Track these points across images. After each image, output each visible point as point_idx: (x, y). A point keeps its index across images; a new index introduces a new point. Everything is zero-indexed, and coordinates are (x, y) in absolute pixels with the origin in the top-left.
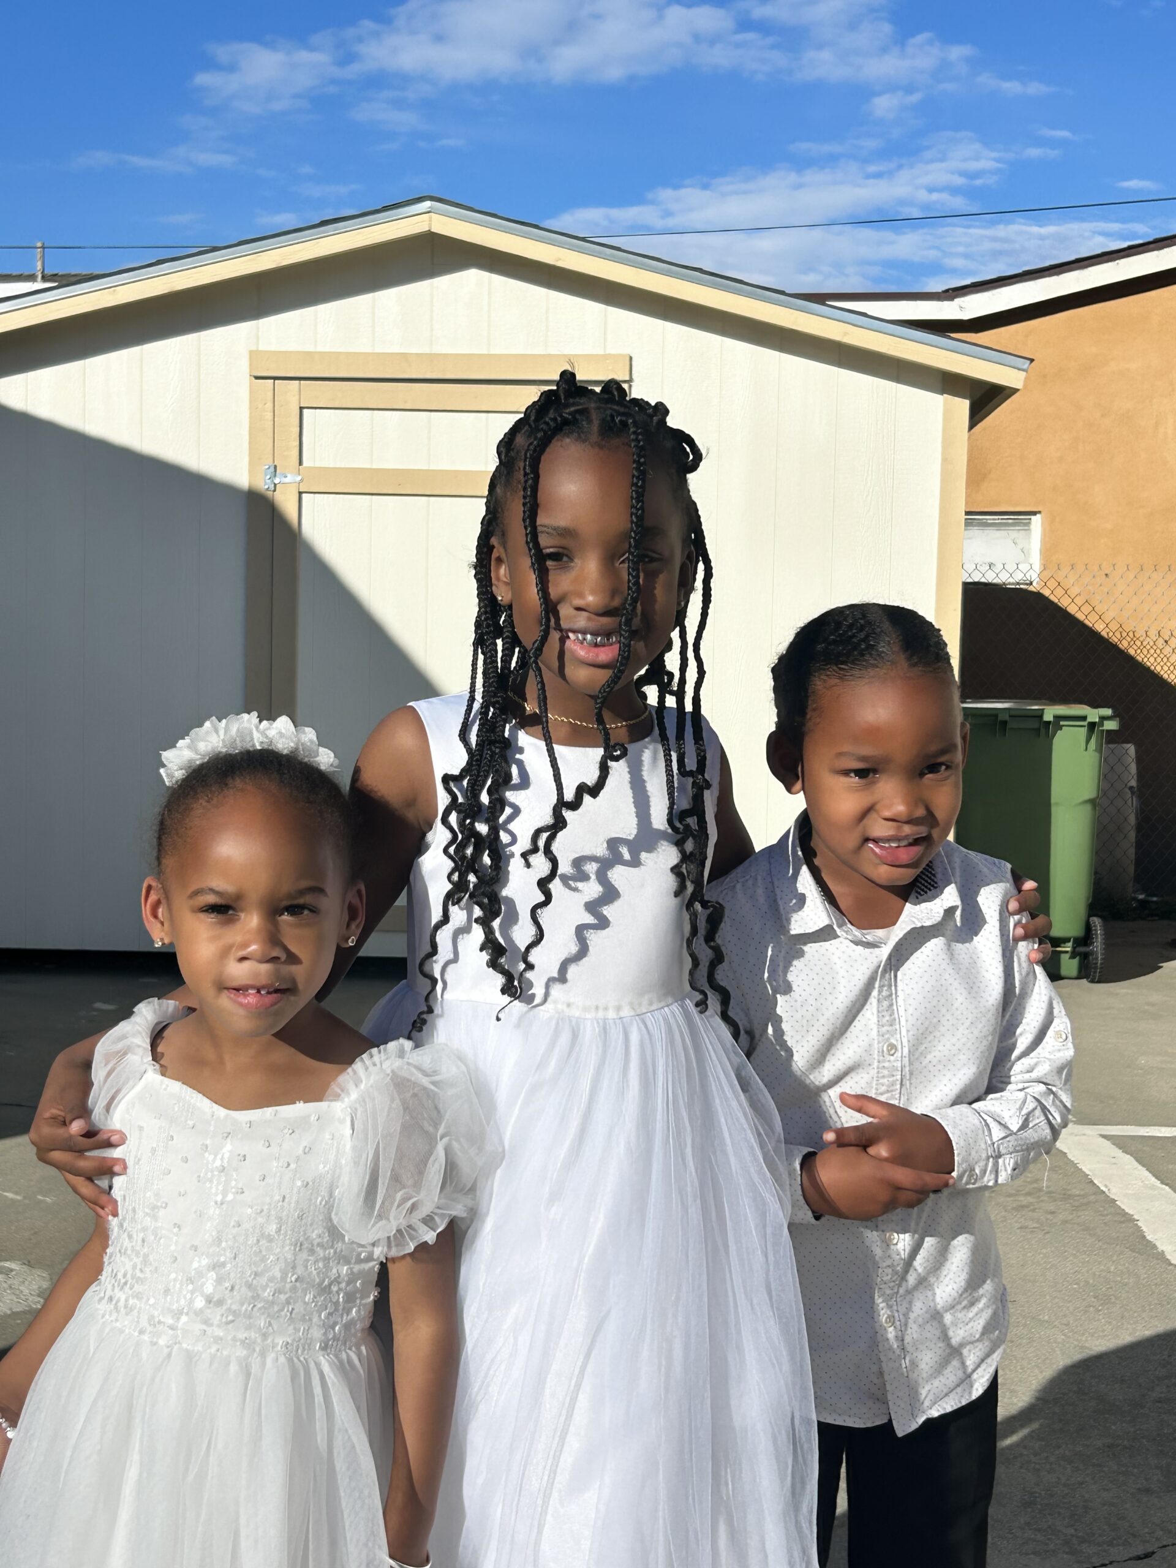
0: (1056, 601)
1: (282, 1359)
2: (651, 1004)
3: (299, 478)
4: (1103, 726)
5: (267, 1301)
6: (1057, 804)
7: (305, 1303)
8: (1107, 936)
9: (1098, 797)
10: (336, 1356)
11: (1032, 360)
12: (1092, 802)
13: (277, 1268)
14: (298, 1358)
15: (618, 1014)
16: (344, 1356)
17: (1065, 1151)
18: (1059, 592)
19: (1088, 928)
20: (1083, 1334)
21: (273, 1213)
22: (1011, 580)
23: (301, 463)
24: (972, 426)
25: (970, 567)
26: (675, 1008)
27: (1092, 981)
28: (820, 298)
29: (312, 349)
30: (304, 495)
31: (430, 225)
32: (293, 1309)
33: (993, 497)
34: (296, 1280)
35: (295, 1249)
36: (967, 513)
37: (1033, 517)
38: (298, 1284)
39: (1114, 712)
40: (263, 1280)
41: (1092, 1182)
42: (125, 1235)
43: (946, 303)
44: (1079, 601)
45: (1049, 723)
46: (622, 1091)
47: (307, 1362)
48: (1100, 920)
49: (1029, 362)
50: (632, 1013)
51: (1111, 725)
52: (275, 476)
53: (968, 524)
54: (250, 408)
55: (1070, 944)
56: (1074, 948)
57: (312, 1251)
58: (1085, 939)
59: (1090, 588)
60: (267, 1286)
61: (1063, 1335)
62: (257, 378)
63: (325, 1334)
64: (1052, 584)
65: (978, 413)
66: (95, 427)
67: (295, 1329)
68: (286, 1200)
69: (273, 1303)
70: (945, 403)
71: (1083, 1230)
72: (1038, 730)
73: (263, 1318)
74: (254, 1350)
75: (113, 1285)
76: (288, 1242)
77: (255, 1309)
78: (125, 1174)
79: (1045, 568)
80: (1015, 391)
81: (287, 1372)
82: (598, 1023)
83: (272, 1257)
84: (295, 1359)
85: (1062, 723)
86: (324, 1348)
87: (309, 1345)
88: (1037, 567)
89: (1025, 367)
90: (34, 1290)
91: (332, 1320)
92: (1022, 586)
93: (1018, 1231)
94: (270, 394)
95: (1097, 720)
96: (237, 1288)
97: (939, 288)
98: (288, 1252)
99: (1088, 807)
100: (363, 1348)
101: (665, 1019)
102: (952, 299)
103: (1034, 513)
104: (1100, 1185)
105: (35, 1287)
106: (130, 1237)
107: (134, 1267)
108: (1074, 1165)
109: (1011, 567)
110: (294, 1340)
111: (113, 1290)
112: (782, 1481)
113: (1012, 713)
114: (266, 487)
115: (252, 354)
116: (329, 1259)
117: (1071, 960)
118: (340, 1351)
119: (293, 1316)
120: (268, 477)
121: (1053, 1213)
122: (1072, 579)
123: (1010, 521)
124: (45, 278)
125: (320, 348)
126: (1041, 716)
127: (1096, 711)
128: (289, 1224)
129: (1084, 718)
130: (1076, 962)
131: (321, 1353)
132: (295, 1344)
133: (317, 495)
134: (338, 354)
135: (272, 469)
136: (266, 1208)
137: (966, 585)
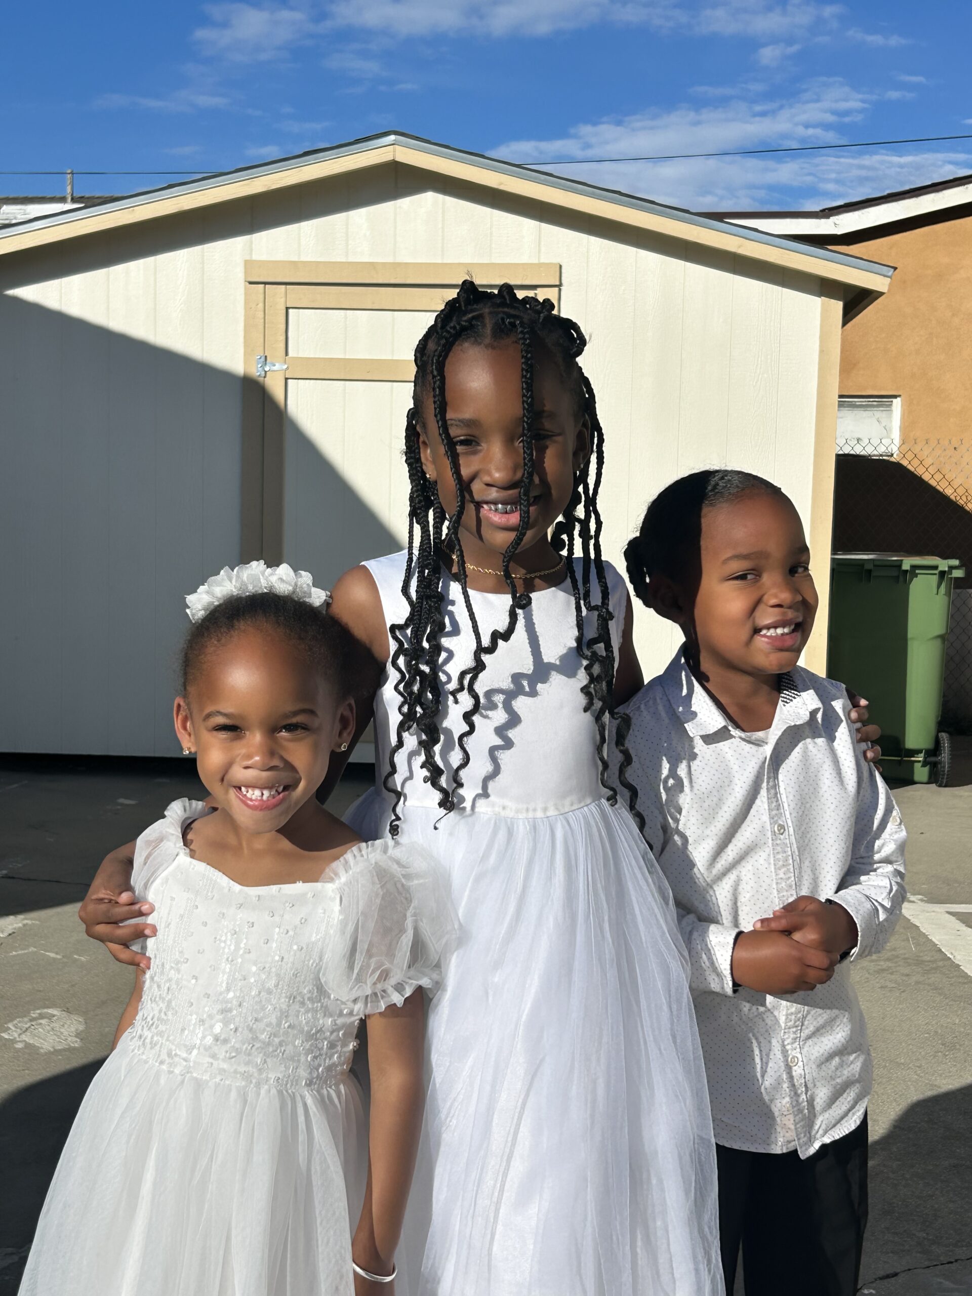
0: (912, 469)
1: (274, 1091)
2: (572, 805)
3: (285, 367)
4: (951, 574)
5: (264, 1043)
6: (912, 639)
7: (295, 1046)
8: (953, 748)
9: (947, 633)
10: (318, 1091)
11: (895, 269)
12: (942, 637)
13: (274, 1016)
14: (287, 1091)
15: (545, 814)
16: (325, 1092)
17: (918, 924)
18: (916, 462)
19: (937, 742)
20: (933, 1075)
21: (274, 970)
22: (875, 453)
23: (287, 354)
24: (845, 323)
25: (841, 442)
26: (593, 807)
27: (940, 786)
28: (719, 217)
29: (295, 259)
30: (289, 381)
31: (394, 155)
32: (284, 1051)
33: (863, 384)
34: (289, 1027)
35: (289, 1002)
36: (841, 396)
37: (894, 400)
38: (290, 1030)
39: (961, 562)
40: (261, 1025)
41: (940, 950)
42: (155, 986)
43: (823, 221)
44: (932, 470)
45: (907, 571)
46: (550, 878)
47: (294, 1095)
48: (948, 735)
49: (893, 270)
50: (556, 813)
51: (958, 574)
52: (266, 364)
53: (841, 405)
54: (245, 308)
55: (922, 755)
56: (925, 758)
57: (303, 1003)
58: (934, 751)
59: (941, 459)
60: (264, 1030)
61: (917, 1075)
62: (251, 283)
63: (311, 1073)
64: (910, 456)
65: (849, 314)
66: (117, 323)
67: (285, 1067)
68: (285, 960)
69: (269, 1044)
70: (823, 304)
71: (933, 989)
72: (898, 577)
73: (261, 1055)
74: (251, 1082)
75: (143, 1026)
76: (284, 995)
77: (254, 1049)
78: (156, 936)
79: (903, 442)
80: (881, 294)
81: (277, 1103)
82: (529, 822)
83: (269, 1007)
84: (284, 1092)
85: (917, 571)
86: (310, 1084)
87: (297, 1081)
88: (897, 441)
89: (890, 274)
90: (72, 1032)
91: (316, 1062)
92: (884, 458)
93: (879, 990)
94: (262, 296)
95: (946, 569)
96: (240, 1029)
97: (817, 209)
98: (283, 1003)
99: (939, 642)
100: (342, 1087)
101: (584, 817)
102: (828, 217)
103: (895, 397)
104: (947, 953)
105: (73, 1029)
106: (159, 986)
107: (160, 1011)
108: (925, 936)
109: (875, 442)
110: (284, 1076)
111: (142, 1030)
112: (687, 1193)
113: (878, 563)
114: (259, 374)
115: (247, 263)
116: (317, 1011)
117: (923, 768)
118: (322, 1088)
119: (284, 1056)
120: (260, 366)
121: (908, 975)
122: (926, 453)
123: (875, 403)
124: (74, 200)
125: (304, 258)
126: (900, 566)
127: (946, 561)
128: (286, 980)
129: (936, 567)
130: (927, 769)
131: (306, 1088)
132: (285, 1079)
133: (300, 381)
134: (318, 263)
135: (263, 359)
136: (267, 966)
137: (838, 456)
